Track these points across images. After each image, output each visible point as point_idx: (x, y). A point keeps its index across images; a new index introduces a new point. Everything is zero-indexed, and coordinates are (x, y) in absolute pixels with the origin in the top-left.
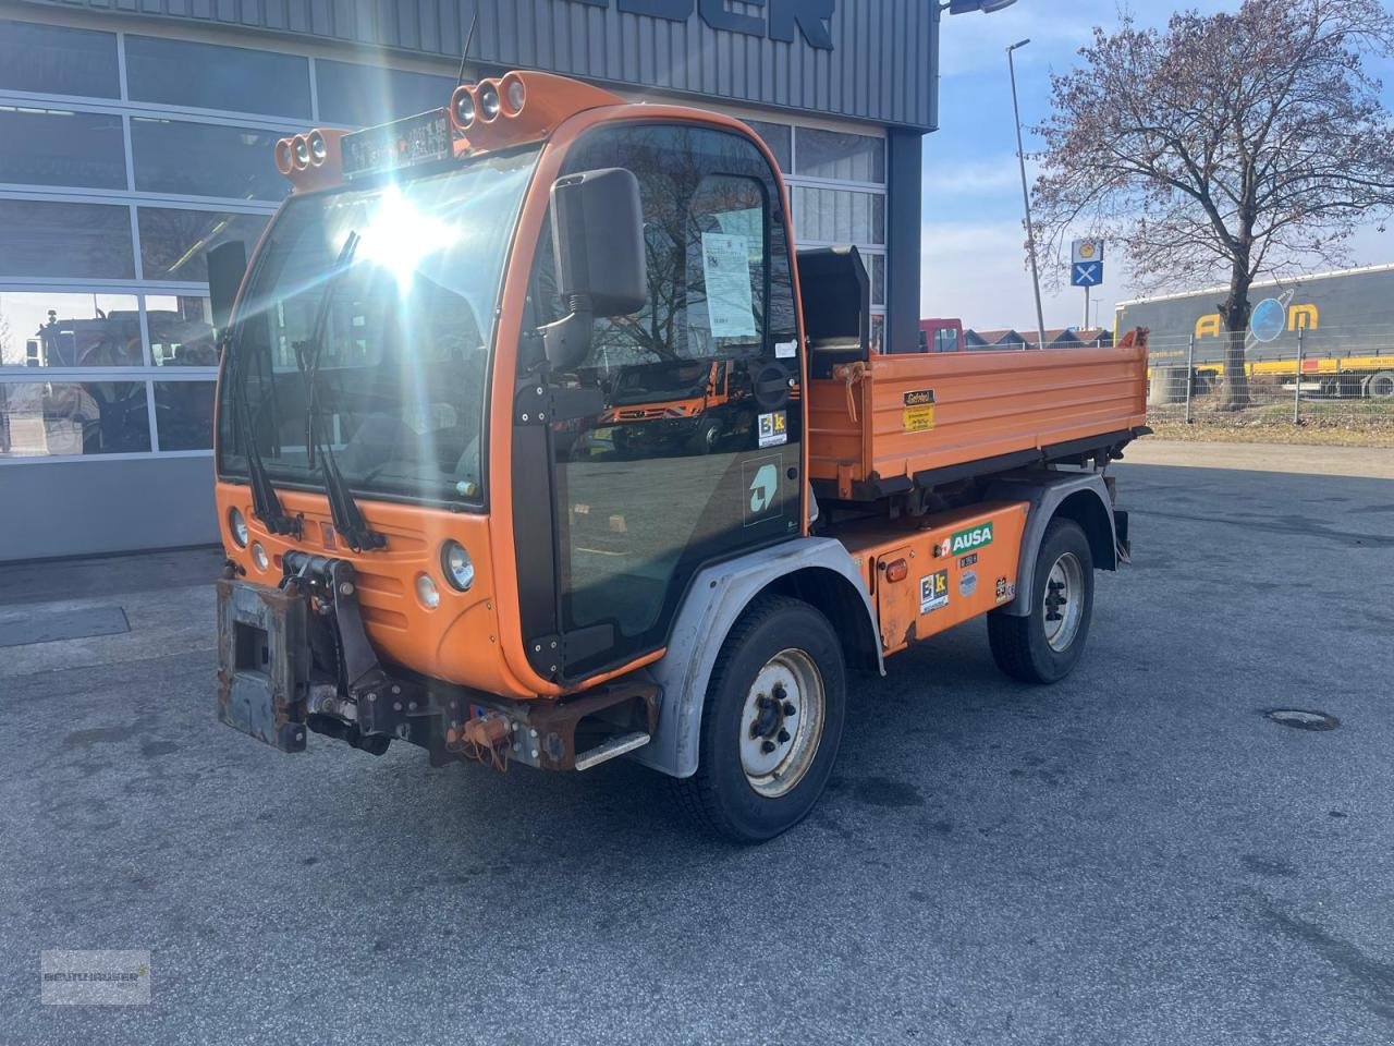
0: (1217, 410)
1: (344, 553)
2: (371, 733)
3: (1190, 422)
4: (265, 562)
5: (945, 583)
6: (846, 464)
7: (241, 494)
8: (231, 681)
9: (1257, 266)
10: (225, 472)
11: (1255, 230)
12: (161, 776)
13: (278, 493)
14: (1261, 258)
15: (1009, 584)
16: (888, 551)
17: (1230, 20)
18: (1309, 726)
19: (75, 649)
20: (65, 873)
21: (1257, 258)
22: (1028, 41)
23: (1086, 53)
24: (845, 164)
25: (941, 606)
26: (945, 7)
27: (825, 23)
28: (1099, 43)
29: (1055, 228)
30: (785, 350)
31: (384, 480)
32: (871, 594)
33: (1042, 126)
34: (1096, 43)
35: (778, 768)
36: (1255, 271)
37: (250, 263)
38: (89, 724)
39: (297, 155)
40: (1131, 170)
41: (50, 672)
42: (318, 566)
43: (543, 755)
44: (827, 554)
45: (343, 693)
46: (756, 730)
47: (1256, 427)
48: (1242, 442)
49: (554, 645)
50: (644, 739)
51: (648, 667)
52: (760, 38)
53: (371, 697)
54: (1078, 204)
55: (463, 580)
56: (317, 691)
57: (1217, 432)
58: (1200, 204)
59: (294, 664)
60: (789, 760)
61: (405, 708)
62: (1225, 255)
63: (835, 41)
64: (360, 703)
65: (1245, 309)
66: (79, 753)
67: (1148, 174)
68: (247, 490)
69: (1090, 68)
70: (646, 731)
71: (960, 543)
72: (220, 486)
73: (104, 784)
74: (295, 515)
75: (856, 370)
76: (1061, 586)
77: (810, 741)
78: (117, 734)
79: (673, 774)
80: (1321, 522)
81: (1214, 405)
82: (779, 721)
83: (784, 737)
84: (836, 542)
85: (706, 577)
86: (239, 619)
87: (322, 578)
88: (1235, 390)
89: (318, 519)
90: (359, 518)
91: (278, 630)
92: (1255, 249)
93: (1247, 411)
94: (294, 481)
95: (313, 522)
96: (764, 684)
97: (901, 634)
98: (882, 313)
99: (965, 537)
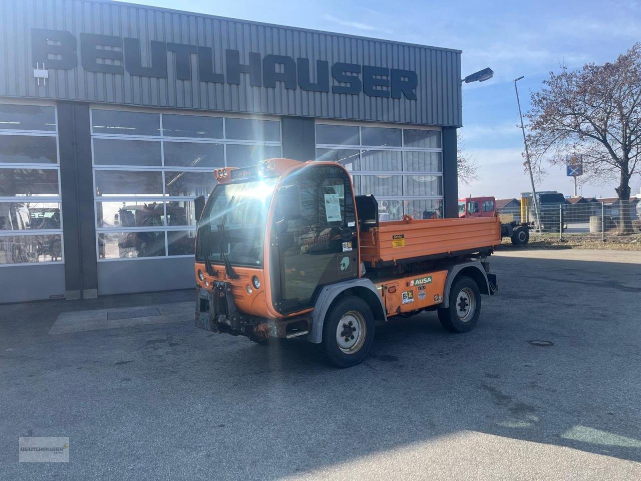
0: (618, 235)
1: (229, 280)
2: (234, 329)
3: (605, 241)
4: (208, 285)
5: (412, 294)
6: (373, 257)
7: (203, 266)
8: (199, 315)
9: (632, 170)
10: (198, 260)
11: (630, 156)
12: (175, 351)
13: (212, 265)
14: (634, 167)
15: (440, 297)
16: (390, 283)
17: (611, 65)
18: (542, 345)
19: (145, 319)
20: (153, 370)
21: (632, 168)
22: (523, 77)
23: (546, 83)
24: (427, 140)
25: (411, 301)
26: (463, 80)
27: (414, 91)
28: (552, 78)
29: (537, 156)
30: (351, 224)
31: (239, 261)
32: (383, 296)
33: (528, 114)
34: (551, 78)
35: (352, 346)
36: (632, 173)
37: (206, 203)
38: (153, 338)
39: (219, 174)
40: (571, 131)
41: (138, 326)
42: (222, 284)
43: (278, 333)
44: (366, 283)
45: (227, 318)
46: (343, 334)
47: (634, 243)
48: (625, 250)
49: (280, 304)
50: (306, 332)
51: (309, 312)
52: (388, 98)
53: (235, 319)
54: (547, 145)
55: (258, 286)
56: (221, 316)
57: (614, 245)
58: (603, 144)
59: (215, 308)
60: (355, 345)
61: (243, 323)
62: (617, 166)
63: (418, 97)
64: (232, 321)
65: (628, 190)
66: (152, 345)
67: (578, 132)
68: (204, 265)
69: (549, 88)
70: (307, 330)
71: (417, 282)
72: (196, 264)
73: (160, 352)
74: (216, 271)
75: (374, 229)
76: (466, 299)
77: (362, 340)
78: (162, 341)
79: (314, 342)
80: (622, 283)
81: (617, 233)
82: (351, 333)
83: (353, 338)
84: (368, 279)
85: (325, 288)
86: (202, 297)
87: (223, 287)
88: (626, 226)
89: (222, 272)
90: (233, 271)
91: (211, 300)
92: (630, 164)
93: (632, 236)
94: (217, 262)
95: (221, 273)
96: (345, 320)
97: (395, 310)
98: (442, 199)
99: (420, 280)
